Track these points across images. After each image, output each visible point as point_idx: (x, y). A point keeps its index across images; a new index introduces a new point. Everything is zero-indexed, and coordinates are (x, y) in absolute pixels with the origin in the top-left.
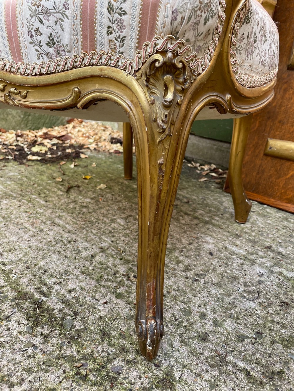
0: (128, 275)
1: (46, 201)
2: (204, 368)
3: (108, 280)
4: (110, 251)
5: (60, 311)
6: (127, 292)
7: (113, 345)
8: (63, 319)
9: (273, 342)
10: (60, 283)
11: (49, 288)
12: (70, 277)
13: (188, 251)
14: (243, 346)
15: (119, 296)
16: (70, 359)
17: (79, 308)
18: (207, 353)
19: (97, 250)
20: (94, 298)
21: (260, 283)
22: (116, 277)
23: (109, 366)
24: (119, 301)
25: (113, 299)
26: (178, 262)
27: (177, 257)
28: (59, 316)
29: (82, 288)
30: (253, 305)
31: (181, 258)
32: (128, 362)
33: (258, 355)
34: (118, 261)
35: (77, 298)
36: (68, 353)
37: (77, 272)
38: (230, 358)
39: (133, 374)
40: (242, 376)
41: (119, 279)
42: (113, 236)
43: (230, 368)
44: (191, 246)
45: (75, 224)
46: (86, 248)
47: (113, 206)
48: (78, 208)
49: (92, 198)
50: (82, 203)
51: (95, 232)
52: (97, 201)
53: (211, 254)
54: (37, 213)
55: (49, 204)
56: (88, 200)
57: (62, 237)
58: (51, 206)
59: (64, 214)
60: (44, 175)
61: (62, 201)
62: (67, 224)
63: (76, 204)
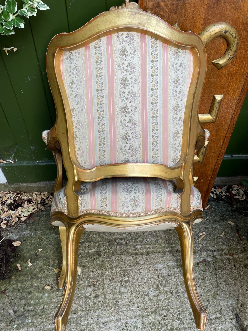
0: (163, 318)
2: (210, 327)
4: (144, 314)
6: (171, 325)
9: (213, 300)
13: (162, 282)
14: (210, 310)
22: (162, 324)
33: (214, 309)
34: (153, 316)
38: (211, 317)
40: (217, 320)
41: (163, 324)
42: (134, 304)
43: (213, 321)
45: (112, 313)
46: (136, 322)
47: (105, 281)
48: (95, 301)
49: (90, 286)
50: (90, 295)
51: (125, 309)
52: (94, 285)
53: (169, 275)
54: (87, 326)
55: (79, 313)
56: (90, 289)
57: (120, 327)
58: (83, 314)
59: (98, 313)
60: (31, 291)
61: (81, 304)
62: (109, 317)
63: (90, 299)
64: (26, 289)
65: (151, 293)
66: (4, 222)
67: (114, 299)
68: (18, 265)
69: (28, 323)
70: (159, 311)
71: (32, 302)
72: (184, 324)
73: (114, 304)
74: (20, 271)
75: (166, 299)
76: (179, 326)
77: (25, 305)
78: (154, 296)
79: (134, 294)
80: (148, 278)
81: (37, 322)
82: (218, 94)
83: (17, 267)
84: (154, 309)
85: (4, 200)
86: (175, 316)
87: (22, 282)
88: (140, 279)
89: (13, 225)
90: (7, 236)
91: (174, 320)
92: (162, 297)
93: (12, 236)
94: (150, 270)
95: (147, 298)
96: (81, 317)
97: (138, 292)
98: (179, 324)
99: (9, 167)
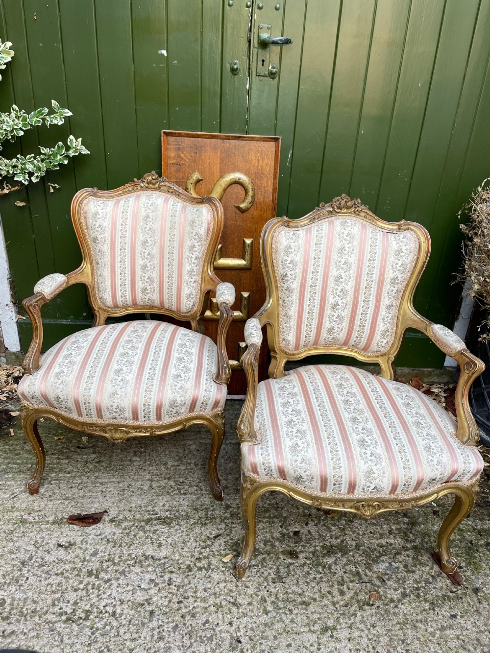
0: (177, 484)
1: (69, 473)
3: (172, 492)
4: (155, 479)
5: (170, 514)
7: (202, 510)
8: (175, 516)
10: (154, 506)
11: (153, 511)
12: (155, 501)
13: (187, 455)
15: (185, 494)
16: (195, 523)
17: (177, 509)
18: (231, 491)
19: (148, 482)
20: (176, 501)
21: (227, 453)
23: (209, 516)
24: (187, 496)
25: (184, 496)
26: (190, 464)
27: (187, 462)
28: (172, 516)
29: (167, 502)
30: (231, 464)
31: (189, 461)
32: (212, 511)
34: (166, 481)
35: (170, 506)
36: (192, 522)
37: (155, 497)
39: (217, 512)
41: (176, 488)
42: (145, 470)
44: (186, 451)
45: (114, 476)
46: (142, 485)
47: (115, 451)
48: (97, 465)
49: (94, 453)
50: (93, 460)
51: (132, 474)
52: (100, 453)
53: (198, 450)
54: (80, 484)
55: (74, 474)
56: (94, 456)
57: (121, 487)
58: (78, 474)
59: (97, 474)
60: (20, 453)
61: (79, 467)
62: (109, 479)
63: (92, 463)
64: (15, 450)
65: (169, 463)
66: (5, 395)
67: (122, 465)
68: (11, 430)
69: (7, 478)
70: (175, 478)
71: (18, 461)
72: (202, 490)
73: (119, 469)
74: (11, 436)
75: (186, 469)
76: (196, 492)
77: (9, 463)
78: (172, 466)
79: (149, 462)
80: (170, 452)
81: (19, 478)
82: (247, 238)
83: (10, 432)
84: (169, 476)
85: (11, 372)
86: (193, 484)
87: (12, 445)
88: (160, 451)
89: (15, 398)
90: (5, 406)
91: (191, 486)
92: (182, 467)
93: (10, 407)
94: (175, 445)
95: (163, 467)
96: (76, 476)
97: (153, 461)
98: (197, 490)
99: (27, 324)
